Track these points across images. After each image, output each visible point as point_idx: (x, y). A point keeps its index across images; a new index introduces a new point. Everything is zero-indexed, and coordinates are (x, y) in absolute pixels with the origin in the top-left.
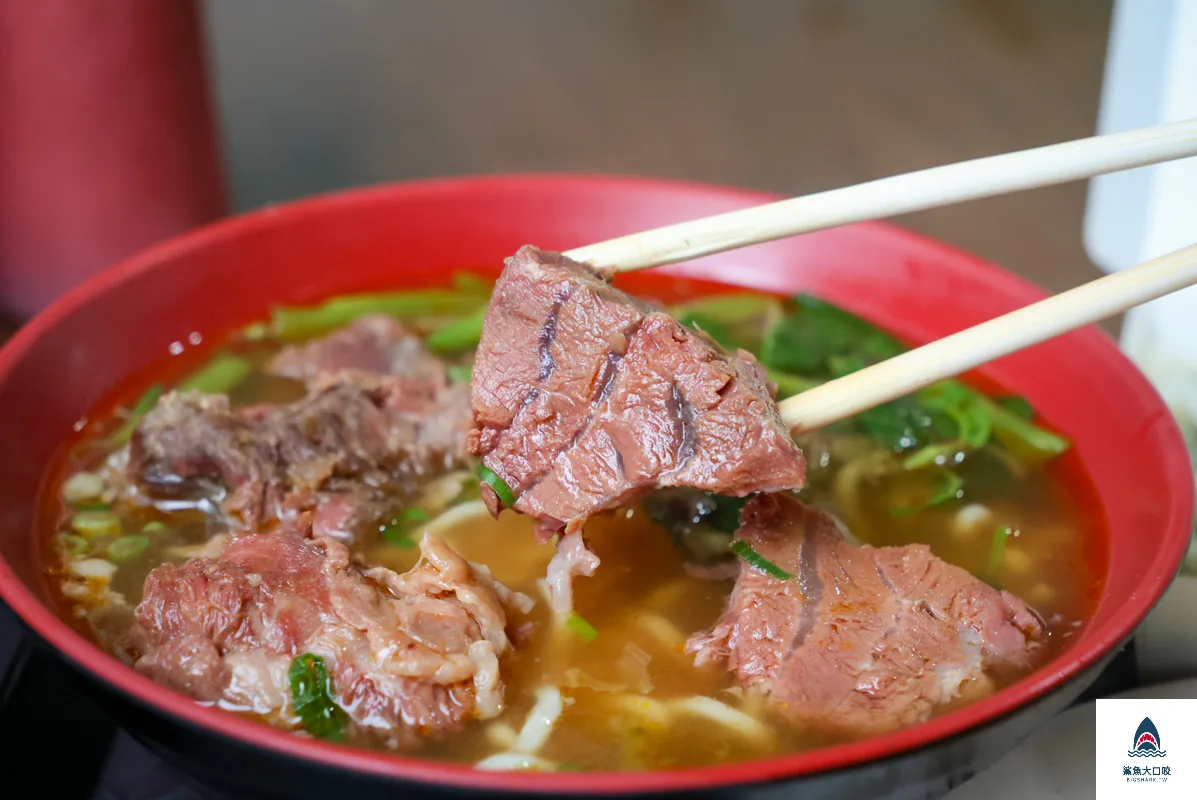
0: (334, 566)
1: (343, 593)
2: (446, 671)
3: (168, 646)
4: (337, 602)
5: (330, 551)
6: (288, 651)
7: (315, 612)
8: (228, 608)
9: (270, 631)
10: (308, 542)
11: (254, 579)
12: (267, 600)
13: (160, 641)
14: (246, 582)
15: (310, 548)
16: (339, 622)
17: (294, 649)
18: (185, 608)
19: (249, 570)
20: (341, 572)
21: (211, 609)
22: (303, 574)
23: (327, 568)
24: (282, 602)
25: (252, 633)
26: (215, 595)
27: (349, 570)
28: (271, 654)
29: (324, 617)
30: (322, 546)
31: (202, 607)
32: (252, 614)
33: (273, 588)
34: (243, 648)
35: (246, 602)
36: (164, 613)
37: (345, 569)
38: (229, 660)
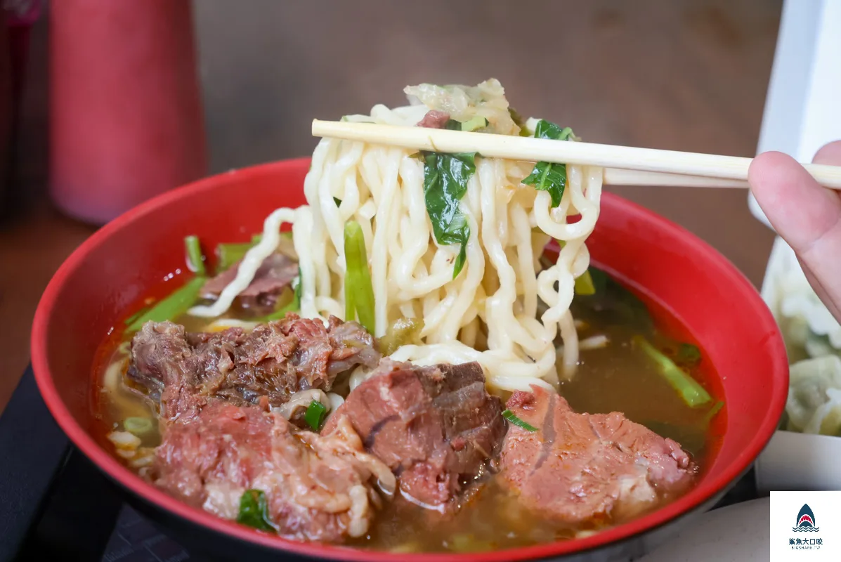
0: (277, 432)
1: (280, 450)
2: (333, 504)
3: (173, 475)
4: (275, 455)
5: (276, 421)
6: (243, 484)
7: (262, 462)
8: (210, 455)
9: (234, 471)
10: (265, 414)
11: (227, 437)
12: (234, 452)
13: (170, 471)
14: (222, 439)
15: (265, 418)
16: (276, 469)
17: (247, 484)
18: (185, 453)
19: (225, 431)
20: (281, 436)
21: (200, 455)
22: (258, 436)
23: (273, 432)
24: (242, 453)
25: (223, 471)
26: (203, 447)
27: (286, 434)
28: (234, 486)
29: (267, 464)
30: (272, 418)
31: (194, 453)
32: (225, 460)
33: (238, 445)
34: (217, 481)
35: (221, 453)
36: (173, 453)
37: (284, 433)
38: (209, 487)
